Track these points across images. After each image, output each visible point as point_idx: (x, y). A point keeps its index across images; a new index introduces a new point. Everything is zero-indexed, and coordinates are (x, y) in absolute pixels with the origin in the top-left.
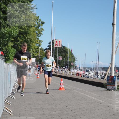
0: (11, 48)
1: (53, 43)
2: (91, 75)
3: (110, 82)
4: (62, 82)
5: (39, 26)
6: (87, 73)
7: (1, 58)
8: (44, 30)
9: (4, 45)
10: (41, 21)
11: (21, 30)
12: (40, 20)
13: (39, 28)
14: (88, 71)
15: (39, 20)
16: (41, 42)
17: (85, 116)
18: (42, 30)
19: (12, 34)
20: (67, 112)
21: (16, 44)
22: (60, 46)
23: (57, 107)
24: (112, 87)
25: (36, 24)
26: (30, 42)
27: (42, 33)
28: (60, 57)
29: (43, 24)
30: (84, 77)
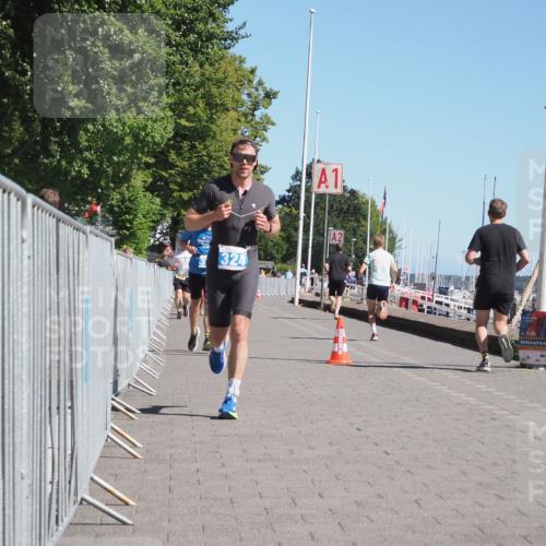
0: (141, 194)
1: (309, 175)
2: (457, 304)
3: (533, 333)
4: (343, 333)
5: (255, 107)
6: (442, 299)
7: (102, 231)
8: (273, 124)
9: (114, 182)
10: (264, 89)
11: (183, 122)
12: (260, 83)
13: (253, 115)
14: (447, 289)
15: (255, 82)
16: (262, 173)
17: (429, 467)
18: (267, 122)
19: (147, 135)
20: (357, 449)
21: (162, 178)
22: (336, 186)
23: (317, 429)
24: (539, 353)
25: (245, 97)
26: (217, 169)
27: (267, 134)
28: (337, 232)
29: (273, 100)
30: (428, 312)
